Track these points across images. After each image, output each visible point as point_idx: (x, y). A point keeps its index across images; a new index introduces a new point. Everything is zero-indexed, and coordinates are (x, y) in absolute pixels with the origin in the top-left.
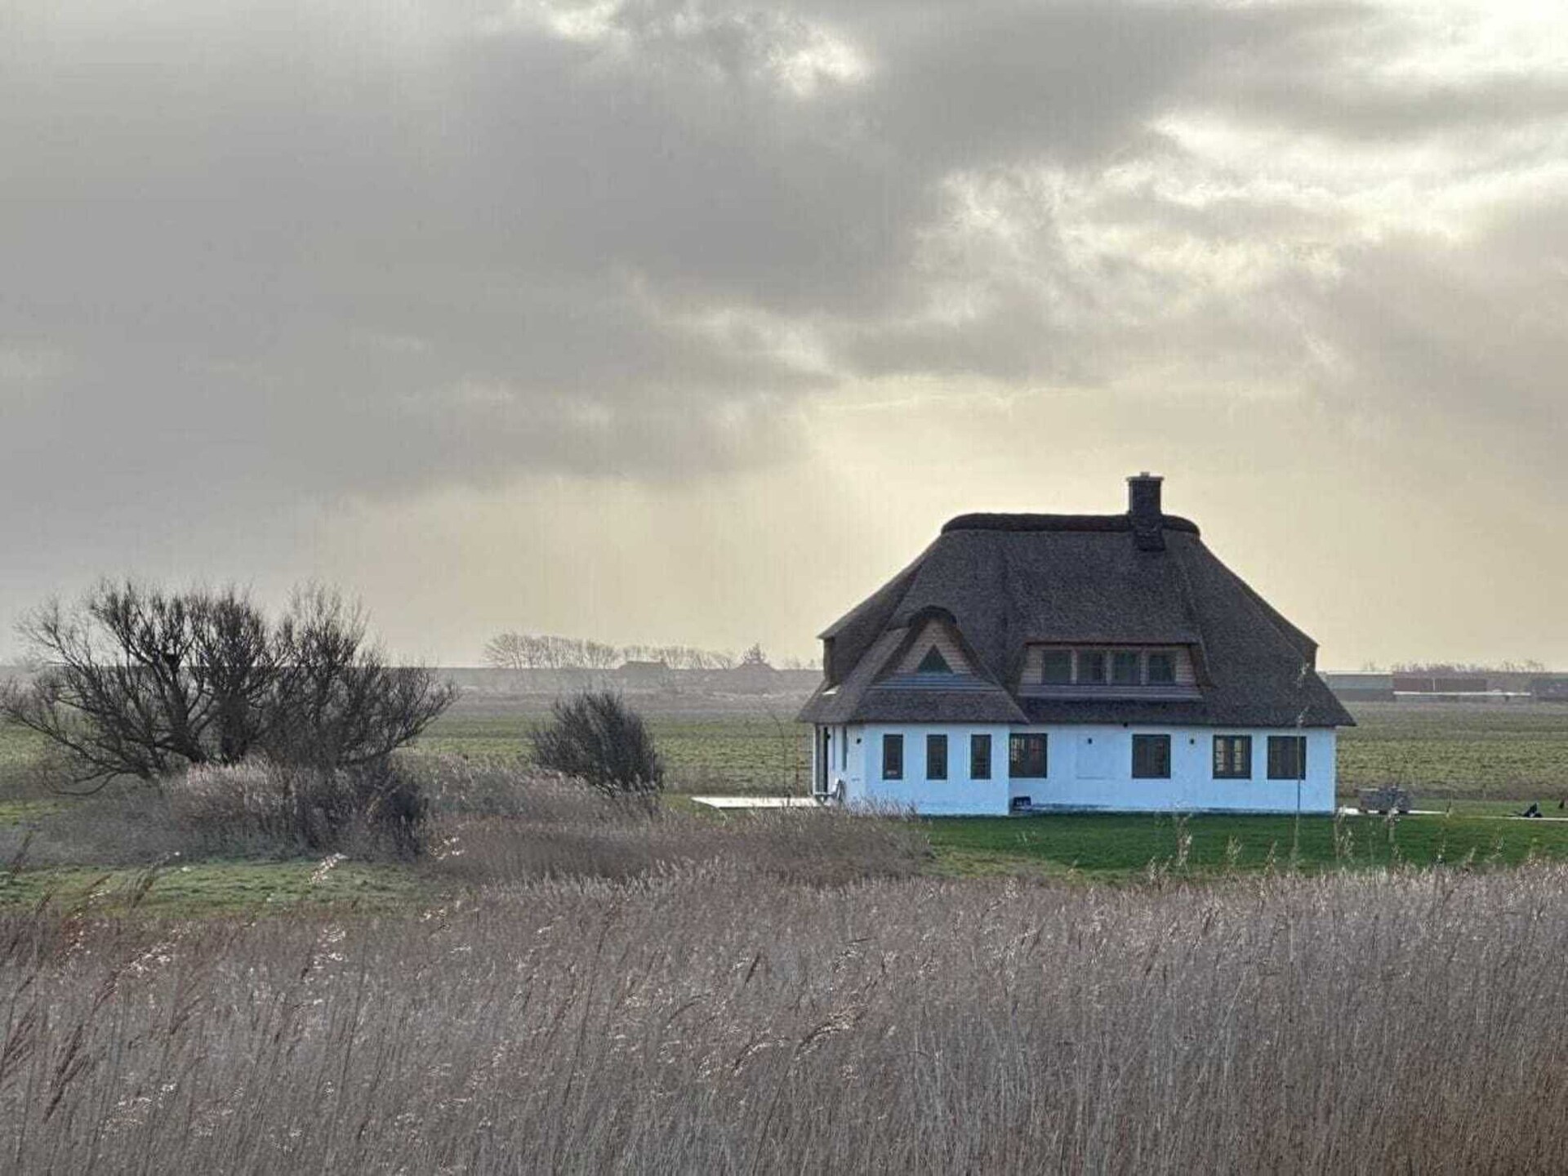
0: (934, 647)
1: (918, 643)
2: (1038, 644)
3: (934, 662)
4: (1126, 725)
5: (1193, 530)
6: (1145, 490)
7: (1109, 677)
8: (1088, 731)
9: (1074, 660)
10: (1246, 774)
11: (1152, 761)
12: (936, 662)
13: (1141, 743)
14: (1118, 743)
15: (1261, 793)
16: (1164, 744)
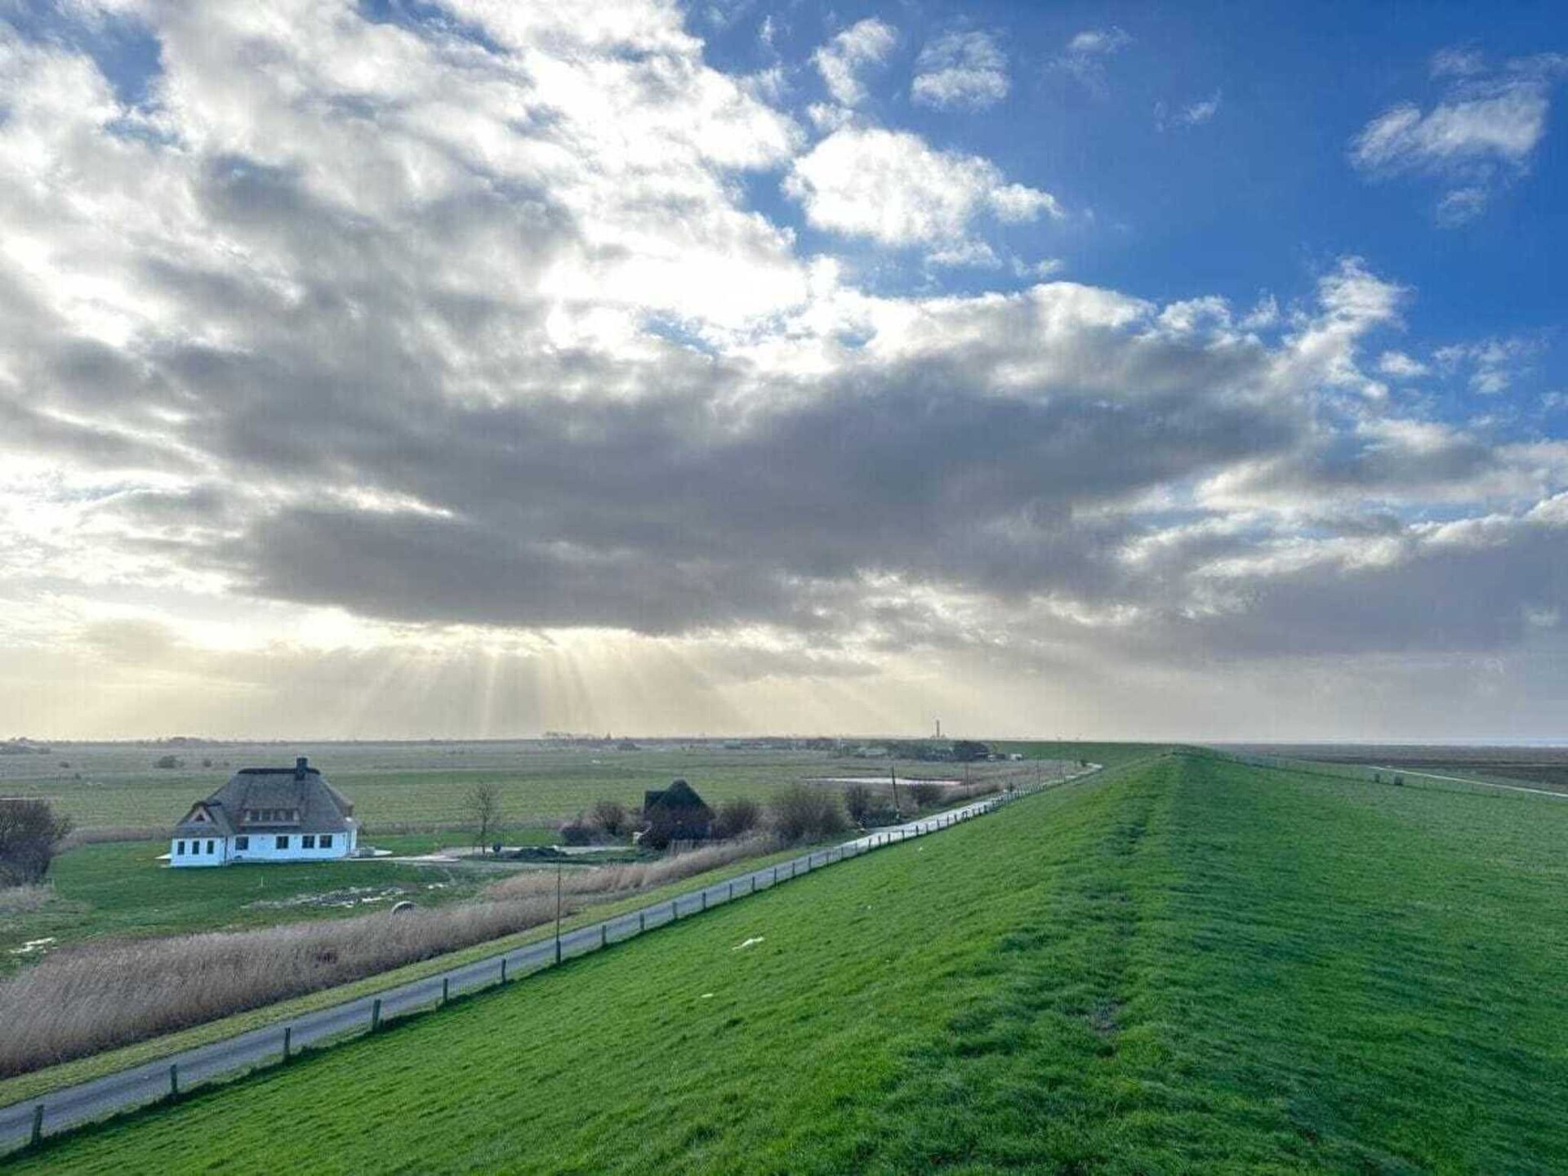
4: (276, 833)
7: (271, 819)
8: (263, 836)
10: (312, 847)
11: (283, 843)
12: (201, 818)
13: (279, 839)
14: (272, 839)
15: (317, 853)
16: (286, 839)
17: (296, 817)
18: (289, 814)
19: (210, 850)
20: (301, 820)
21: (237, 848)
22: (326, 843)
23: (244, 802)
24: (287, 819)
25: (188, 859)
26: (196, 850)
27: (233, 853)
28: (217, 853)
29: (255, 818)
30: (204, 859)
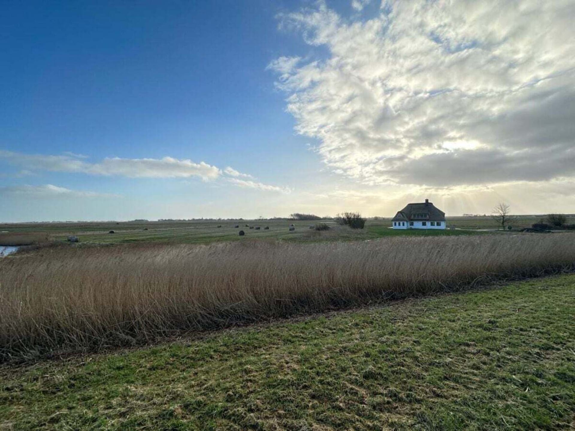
5: (432, 204)
6: (427, 200)
7: (420, 217)
8: (418, 222)
10: (434, 225)
11: (424, 224)
12: (400, 216)
13: (423, 223)
14: (421, 223)
15: (436, 227)
16: (425, 223)
17: (428, 216)
18: (425, 216)
19: (403, 225)
20: (430, 217)
21: (411, 225)
22: (438, 224)
23: (410, 212)
24: (425, 217)
25: (397, 227)
26: (399, 225)
27: (410, 227)
28: (405, 226)
29: (414, 216)
30: (401, 227)
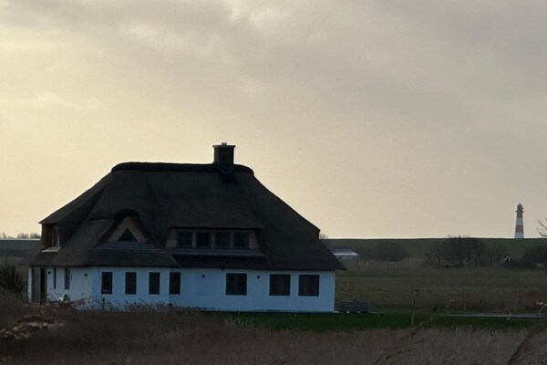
0: (128, 230)
1: (119, 227)
2: (177, 228)
3: (127, 237)
4: (223, 269)
5: (251, 172)
6: (224, 152)
7: (213, 245)
8: (203, 271)
9: (194, 237)
10: (287, 293)
11: (237, 286)
13: (230, 277)
14: (219, 278)
15: (294, 302)
16: (244, 277)
17: (253, 243)
18: (240, 243)
20: (263, 248)
22: (310, 288)
24: (237, 245)
